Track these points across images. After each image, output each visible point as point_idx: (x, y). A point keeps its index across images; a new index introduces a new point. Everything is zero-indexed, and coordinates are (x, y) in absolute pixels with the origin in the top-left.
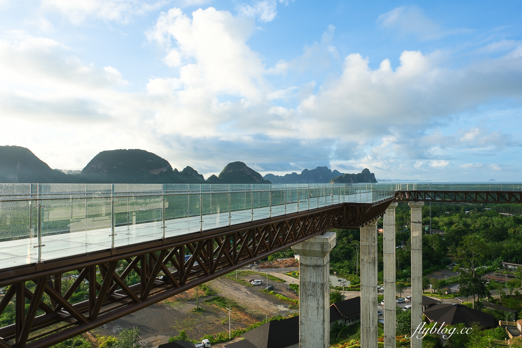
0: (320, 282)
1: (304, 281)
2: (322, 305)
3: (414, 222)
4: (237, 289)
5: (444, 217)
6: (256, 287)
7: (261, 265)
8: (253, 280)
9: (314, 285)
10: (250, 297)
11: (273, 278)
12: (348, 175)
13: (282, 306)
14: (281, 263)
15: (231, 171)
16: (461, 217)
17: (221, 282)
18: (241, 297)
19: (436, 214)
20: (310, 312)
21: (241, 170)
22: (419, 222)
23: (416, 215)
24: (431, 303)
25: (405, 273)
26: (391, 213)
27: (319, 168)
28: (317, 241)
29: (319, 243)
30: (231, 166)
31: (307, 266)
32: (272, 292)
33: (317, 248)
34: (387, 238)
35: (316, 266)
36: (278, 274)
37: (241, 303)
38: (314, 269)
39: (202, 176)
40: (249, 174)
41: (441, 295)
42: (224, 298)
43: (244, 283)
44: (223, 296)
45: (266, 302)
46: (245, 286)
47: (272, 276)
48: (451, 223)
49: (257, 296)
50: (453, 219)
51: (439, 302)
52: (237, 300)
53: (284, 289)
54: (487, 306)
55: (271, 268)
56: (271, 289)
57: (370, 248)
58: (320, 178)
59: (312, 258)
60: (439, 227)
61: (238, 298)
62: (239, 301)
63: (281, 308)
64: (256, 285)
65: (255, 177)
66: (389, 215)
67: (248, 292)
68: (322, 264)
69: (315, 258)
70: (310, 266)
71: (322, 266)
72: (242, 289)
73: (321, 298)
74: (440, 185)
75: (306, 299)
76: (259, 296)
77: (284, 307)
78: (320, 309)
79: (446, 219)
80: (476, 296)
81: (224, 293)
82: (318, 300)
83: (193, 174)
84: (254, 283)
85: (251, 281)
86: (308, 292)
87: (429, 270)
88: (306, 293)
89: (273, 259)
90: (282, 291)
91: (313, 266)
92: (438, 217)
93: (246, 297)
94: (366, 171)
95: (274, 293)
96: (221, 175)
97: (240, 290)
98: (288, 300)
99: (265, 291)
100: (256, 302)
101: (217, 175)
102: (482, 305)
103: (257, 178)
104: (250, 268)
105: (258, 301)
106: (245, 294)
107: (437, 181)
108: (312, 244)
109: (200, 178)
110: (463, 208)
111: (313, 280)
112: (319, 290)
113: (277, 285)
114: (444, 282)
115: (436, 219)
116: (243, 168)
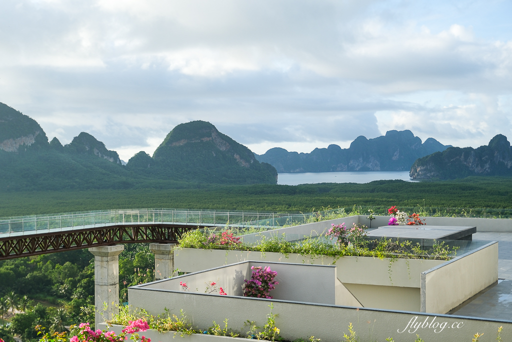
15: (182, 143)
21: (205, 139)
30: (182, 132)
39: (115, 155)
40: (223, 149)
58: (394, 158)
65: (237, 156)
83: (96, 151)
103: (241, 158)
109: (112, 160)
116: (210, 136)
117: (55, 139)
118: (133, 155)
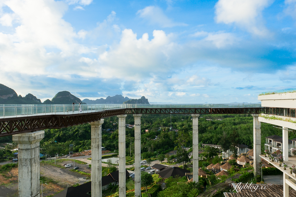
0: (29, 158)
1: (21, 158)
2: (30, 171)
3: (136, 125)
4: (54, 171)
5: (179, 122)
6: (68, 168)
7: (74, 155)
8: (66, 164)
9: (26, 160)
10: (62, 175)
11: (80, 162)
12: (133, 100)
13: (82, 178)
14: (86, 153)
15: (60, 97)
16: (188, 122)
17: (44, 167)
18: (56, 176)
19: (176, 121)
20: (24, 175)
21: (67, 96)
22: (139, 125)
23: (137, 121)
24: (163, 168)
25: (155, 153)
26: (123, 120)
27: (117, 96)
28: (26, 136)
29: (27, 137)
30: (60, 94)
31: (22, 149)
32: (77, 170)
33: (26, 139)
34: (120, 134)
35: (27, 150)
36: (83, 159)
37: (55, 179)
38: (26, 151)
39: (39, 100)
40: (72, 99)
41: (170, 163)
42: (44, 177)
43: (60, 167)
44: (44, 176)
45: (72, 177)
46: (60, 169)
47: (79, 161)
48: (183, 125)
49: (67, 174)
50: (184, 123)
51: (166, 167)
52: (53, 178)
53: (85, 168)
54: (189, 166)
55: (80, 156)
56: (76, 169)
57: (96, 139)
58: (117, 102)
59: (25, 145)
60: (177, 127)
61: (54, 176)
62: (55, 178)
63: (81, 179)
64: (67, 167)
65: (76, 101)
66: (121, 121)
67: (62, 172)
68: (30, 148)
69: (27, 145)
70: (24, 150)
71: (30, 149)
72: (58, 171)
73: (30, 167)
74: (181, 105)
75: (22, 168)
76: (69, 173)
77: (83, 178)
78: (29, 172)
79: (180, 123)
80: (185, 162)
81: (45, 174)
82: (28, 168)
83: (33, 99)
84: (66, 166)
85: (64, 165)
86: (23, 164)
87: (168, 151)
88: (22, 165)
89: (82, 151)
90: (84, 169)
91: (25, 149)
92: (177, 122)
93: (60, 175)
94: (143, 97)
95: (78, 171)
96: (54, 99)
97: (56, 171)
98: (86, 175)
99: (73, 170)
100: (65, 177)
101: (51, 99)
102: (187, 166)
103: (78, 101)
104: (66, 157)
105: (67, 177)
106: (59, 173)
107: (181, 103)
108: (24, 137)
109: (38, 101)
110: (189, 117)
111: (25, 157)
112: (29, 163)
113: (81, 166)
114: (174, 156)
115: (176, 123)
116: (69, 95)
117: (20, 95)
118: (45, 100)
